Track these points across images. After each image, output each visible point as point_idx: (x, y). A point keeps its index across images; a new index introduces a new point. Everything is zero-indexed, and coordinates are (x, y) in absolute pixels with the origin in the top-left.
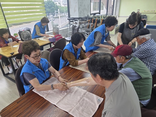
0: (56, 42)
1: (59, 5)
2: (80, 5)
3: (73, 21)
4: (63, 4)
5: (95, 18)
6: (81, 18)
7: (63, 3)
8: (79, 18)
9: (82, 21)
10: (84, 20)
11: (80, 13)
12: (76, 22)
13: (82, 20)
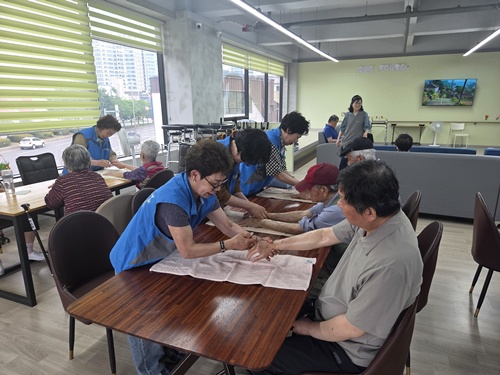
0: (148, 179)
1: (114, 94)
2: (198, 94)
3: (179, 134)
4: (126, 93)
5: (239, 128)
6: (201, 127)
7: (128, 90)
8: (195, 127)
9: (205, 135)
10: (210, 132)
11: (197, 114)
12: (187, 135)
13: (204, 132)
